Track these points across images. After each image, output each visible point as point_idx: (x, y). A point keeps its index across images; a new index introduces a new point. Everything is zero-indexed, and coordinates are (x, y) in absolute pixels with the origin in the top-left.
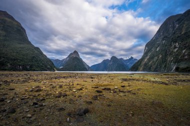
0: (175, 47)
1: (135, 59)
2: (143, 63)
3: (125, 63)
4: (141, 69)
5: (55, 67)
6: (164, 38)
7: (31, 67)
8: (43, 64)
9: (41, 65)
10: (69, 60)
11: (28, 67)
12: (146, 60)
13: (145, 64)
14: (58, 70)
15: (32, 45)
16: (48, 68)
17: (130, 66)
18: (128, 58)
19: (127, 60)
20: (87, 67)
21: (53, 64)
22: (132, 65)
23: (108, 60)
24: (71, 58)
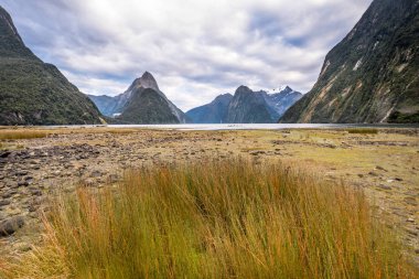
0: (402, 61)
1: (296, 93)
2: (315, 102)
3: (269, 103)
4: (308, 117)
5: (100, 114)
6: (379, 33)
7: (44, 115)
8: (71, 108)
9: (67, 109)
10: (134, 97)
11: (38, 116)
12: (322, 95)
13: (320, 106)
14: (110, 121)
16: (85, 118)
17: (282, 110)
18: (278, 91)
19: (276, 95)
20: (177, 115)
21: (94, 106)
22: (287, 108)
23: (228, 95)
24: (138, 92)
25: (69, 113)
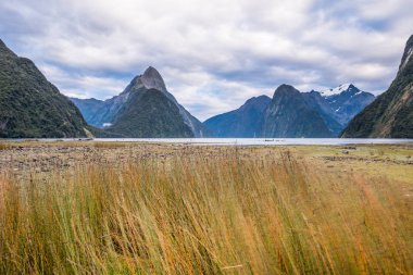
1: (366, 95)
2: (394, 107)
3: (325, 109)
4: (387, 129)
5: (85, 124)
7: (11, 124)
8: (47, 115)
9: (42, 117)
10: (132, 102)
11: (3, 126)
12: (405, 97)
13: (403, 112)
14: (98, 134)
15: (7, 50)
16: (65, 129)
17: (344, 120)
18: (337, 91)
19: (335, 97)
20: (191, 125)
21: (78, 114)
22: (352, 116)
23: (264, 98)
24: (138, 94)
25: (44, 122)
